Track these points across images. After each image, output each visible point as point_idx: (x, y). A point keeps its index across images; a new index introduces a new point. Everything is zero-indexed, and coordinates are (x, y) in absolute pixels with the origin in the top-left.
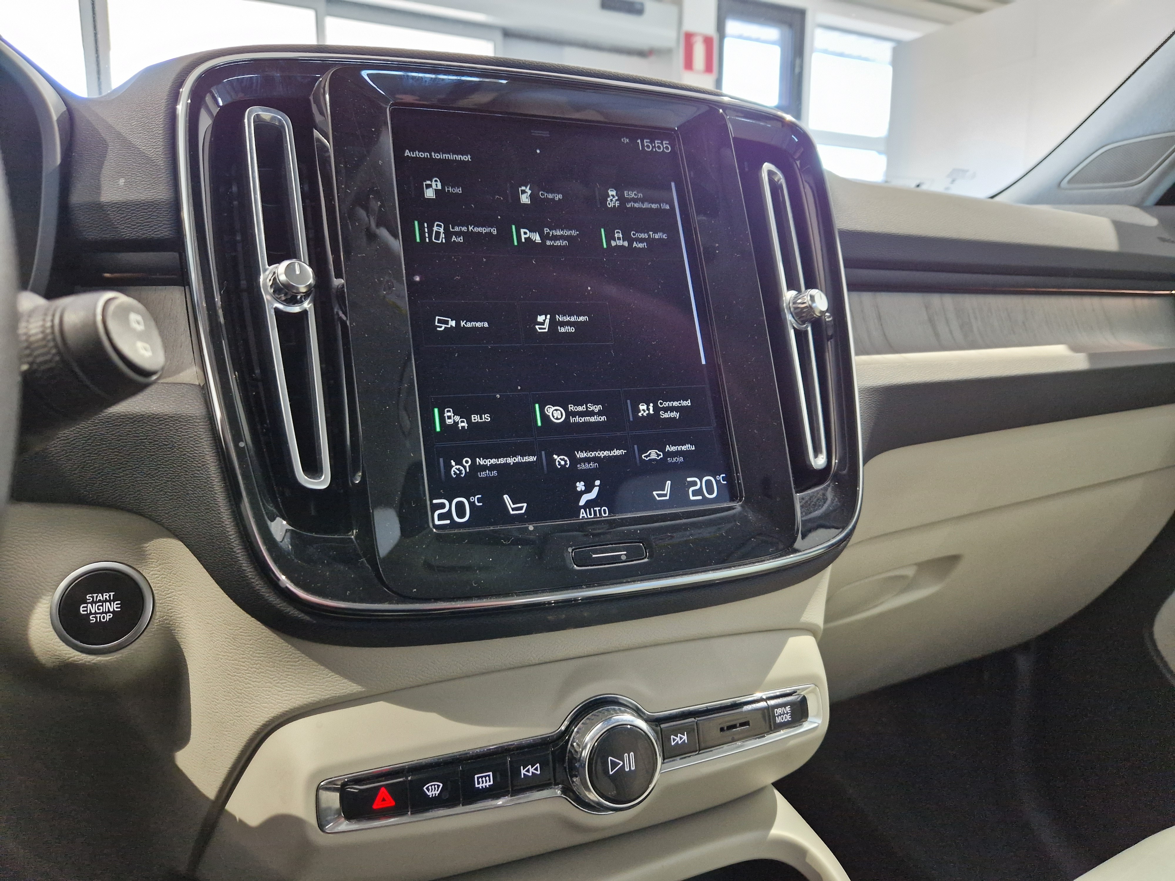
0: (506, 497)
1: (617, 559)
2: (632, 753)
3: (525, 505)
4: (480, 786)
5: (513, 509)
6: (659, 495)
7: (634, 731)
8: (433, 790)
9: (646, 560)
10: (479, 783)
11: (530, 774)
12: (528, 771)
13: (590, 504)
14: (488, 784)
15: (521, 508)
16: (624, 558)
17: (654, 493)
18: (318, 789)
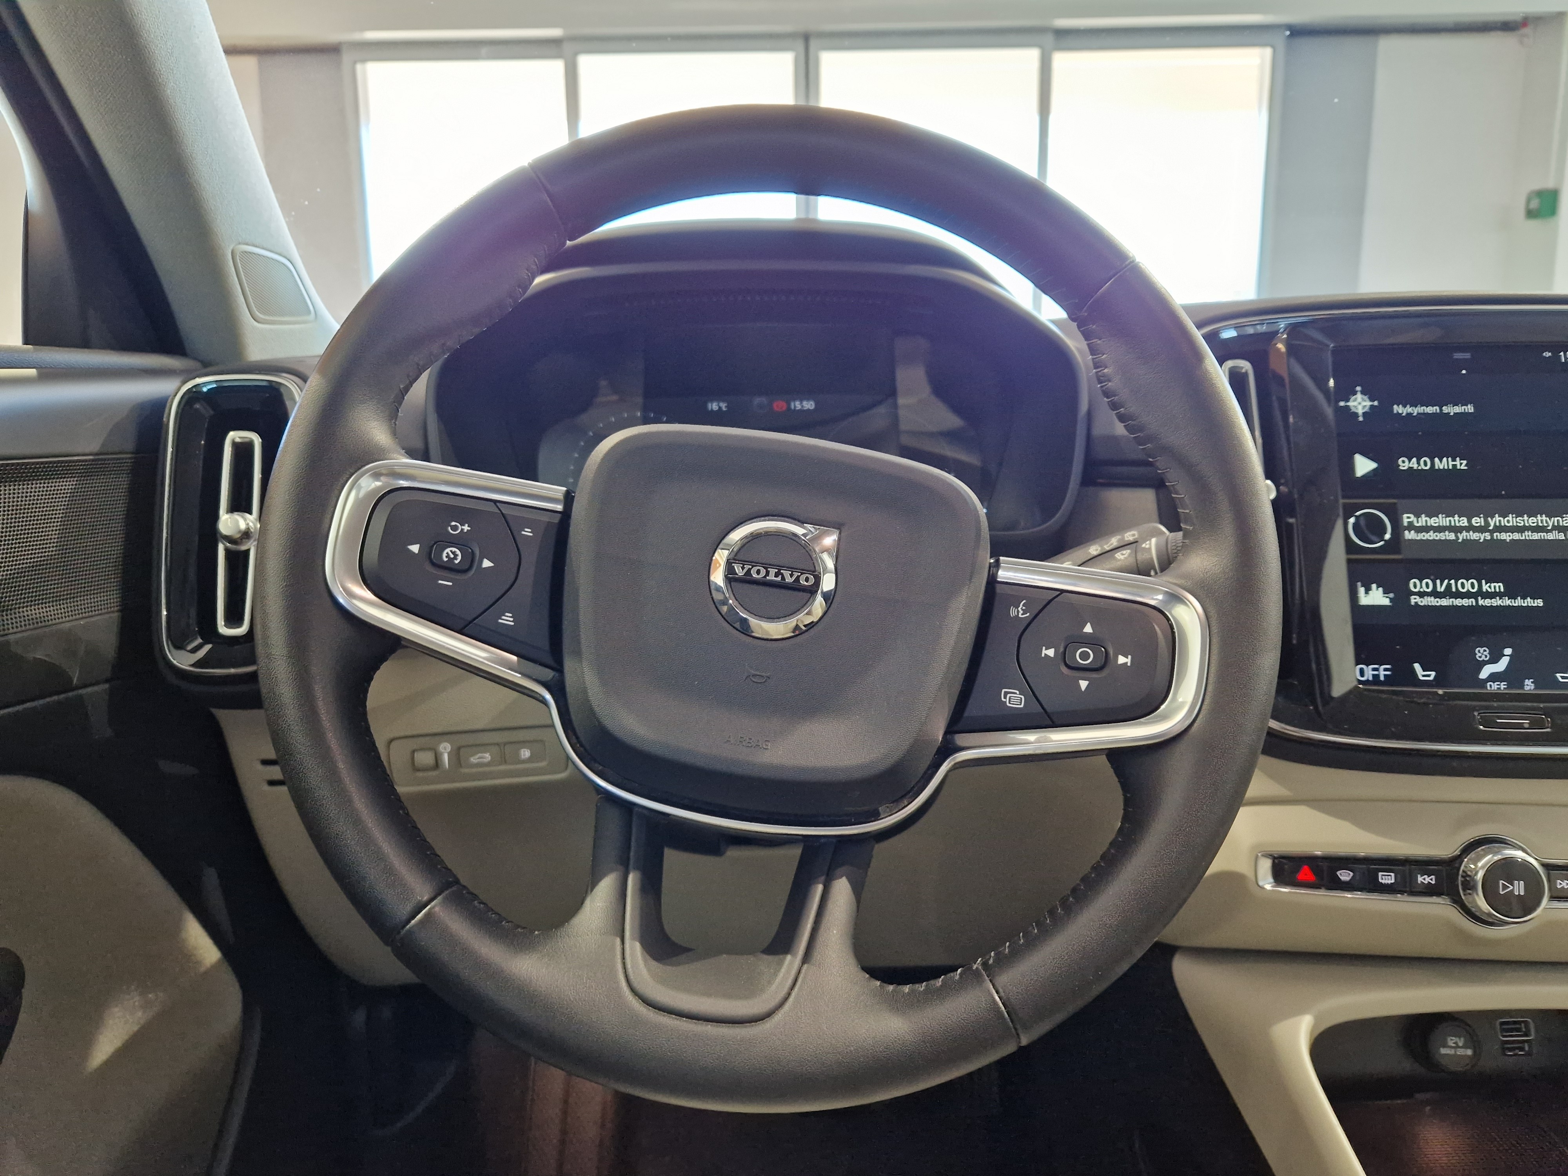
0: (1417, 666)
1: (1520, 726)
2: (1522, 882)
3: (1433, 674)
4: (1383, 881)
5: (1424, 676)
6: (1563, 677)
7: (1525, 865)
8: (1345, 876)
9: (1548, 730)
10: (1382, 879)
11: (1426, 882)
12: (1424, 879)
13: (1494, 677)
14: (1389, 882)
15: (1429, 676)
16: (1526, 726)
17: (1558, 675)
18: (1257, 858)
